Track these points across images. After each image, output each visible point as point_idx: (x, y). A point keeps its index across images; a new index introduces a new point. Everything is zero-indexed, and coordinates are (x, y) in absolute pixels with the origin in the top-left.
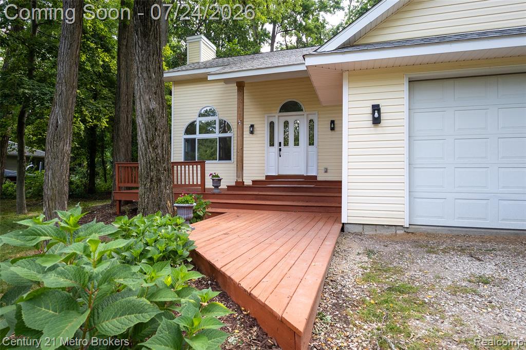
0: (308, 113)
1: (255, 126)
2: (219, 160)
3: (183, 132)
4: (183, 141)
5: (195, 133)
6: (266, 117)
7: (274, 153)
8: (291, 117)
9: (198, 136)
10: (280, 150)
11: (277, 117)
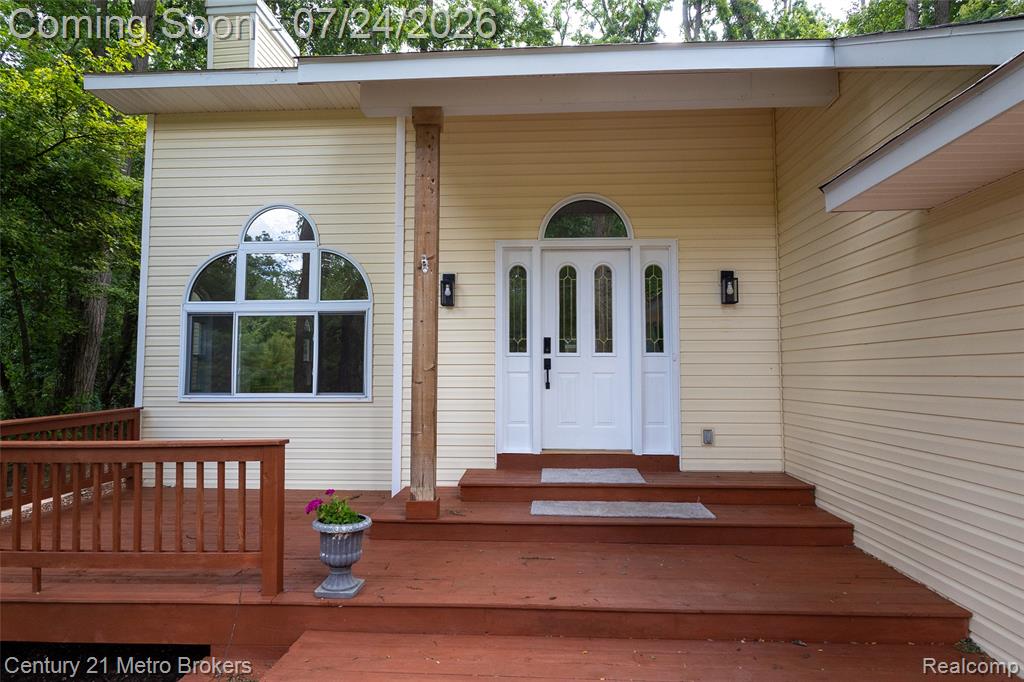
0: (644, 242)
1: (459, 280)
2: (320, 391)
3: (186, 290)
4: (183, 321)
5: (230, 296)
6: (499, 253)
7: (526, 375)
8: (586, 256)
9: (241, 306)
10: (547, 364)
11: (536, 252)
